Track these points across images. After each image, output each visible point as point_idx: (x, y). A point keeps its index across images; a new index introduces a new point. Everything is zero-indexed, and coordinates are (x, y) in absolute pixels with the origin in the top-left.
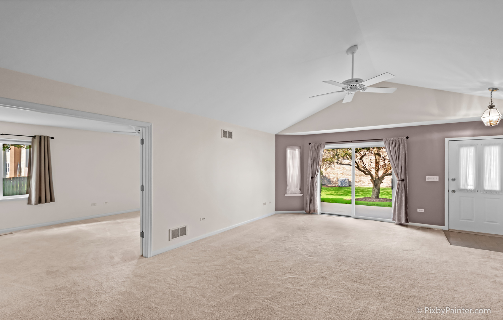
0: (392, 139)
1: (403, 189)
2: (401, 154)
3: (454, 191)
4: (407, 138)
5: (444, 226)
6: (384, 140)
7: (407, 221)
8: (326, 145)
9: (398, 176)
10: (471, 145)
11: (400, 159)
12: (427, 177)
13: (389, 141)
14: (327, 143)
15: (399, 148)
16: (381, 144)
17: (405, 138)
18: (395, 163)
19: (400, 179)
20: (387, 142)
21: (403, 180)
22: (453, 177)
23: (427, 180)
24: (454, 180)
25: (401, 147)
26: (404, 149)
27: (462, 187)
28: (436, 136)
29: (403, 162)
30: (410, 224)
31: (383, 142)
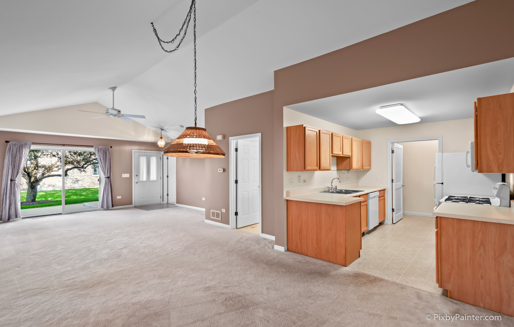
0: (101, 147)
1: (109, 184)
2: (107, 159)
3: (137, 183)
4: (111, 147)
5: (132, 204)
6: (94, 147)
7: (113, 206)
8: (32, 145)
9: (105, 175)
10: (145, 155)
11: (107, 162)
12: (123, 174)
13: (99, 148)
14: (33, 143)
15: (106, 154)
16: (92, 150)
17: (110, 147)
18: (103, 165)
19: (106, 177)
20: (96, 149)
21: (108, 178)
22: (137, 174)
23: (123, 177)
24: (137, 176)
25: (107, 153)
26: (109, 155)
27: (141, 180)
28: (127, 148)
29: (109, 164)
30: (115, 208)
31: (93, 148)
